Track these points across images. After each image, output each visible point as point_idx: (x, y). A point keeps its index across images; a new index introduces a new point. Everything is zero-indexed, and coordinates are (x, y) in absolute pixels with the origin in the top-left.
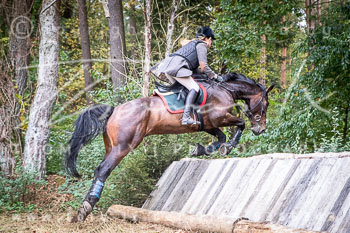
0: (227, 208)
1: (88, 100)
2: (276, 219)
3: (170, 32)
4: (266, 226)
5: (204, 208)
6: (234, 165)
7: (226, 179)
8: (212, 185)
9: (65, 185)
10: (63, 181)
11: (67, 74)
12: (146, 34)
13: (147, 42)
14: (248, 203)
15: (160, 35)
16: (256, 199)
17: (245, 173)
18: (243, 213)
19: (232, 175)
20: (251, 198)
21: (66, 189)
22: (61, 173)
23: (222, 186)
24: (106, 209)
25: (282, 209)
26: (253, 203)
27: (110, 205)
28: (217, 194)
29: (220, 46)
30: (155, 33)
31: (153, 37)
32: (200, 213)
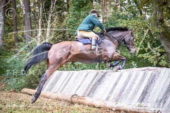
0: (69, 90)
1: (16, 46)
2: (88, 95)
3: (49, 21)
4: (84, 98)
5: (60, 90)
6: (73, 74)
7: (69, 79)
8: (64, 82)
9: (5, 80)
10: (4, 78)
11: (7, 36)
12: (40, 21)
13: (40, 24)
14: (78, 89)
15: (46, 22)
16: (81, 87)
17: (77, 77)
18: (75, 92)
19: (72, 78)
20: (79, 87)
21: (5, 82)
22: (3, 75)
23: (68, 82)
24: (21, 90)
25: (91, 91)
26: (79, 89)
27: (23, 88)
28: (66, 85)
29: (69, 27)
30: (43, 21)
31: (42, 22)
32: (59, 92)
